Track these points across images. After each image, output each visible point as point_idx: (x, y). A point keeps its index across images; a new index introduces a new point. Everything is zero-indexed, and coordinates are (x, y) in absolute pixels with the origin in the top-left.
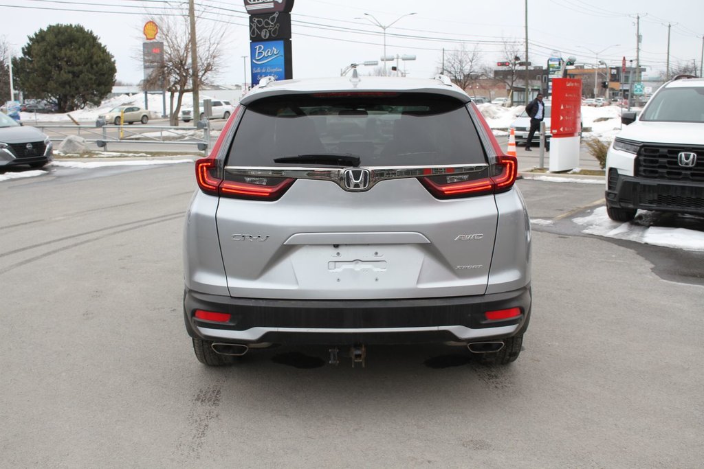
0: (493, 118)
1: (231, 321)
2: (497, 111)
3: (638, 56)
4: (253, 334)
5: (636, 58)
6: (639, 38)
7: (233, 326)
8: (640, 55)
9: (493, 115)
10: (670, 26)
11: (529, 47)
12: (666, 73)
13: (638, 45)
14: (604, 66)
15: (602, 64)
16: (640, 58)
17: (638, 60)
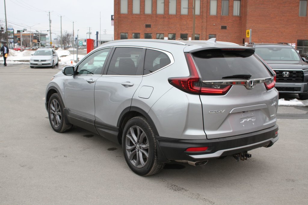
0: (13, 56)
1: (208, 150)
2: (14, 52)
3: (50, 29)
4: (218, 154)
5: (49, 30)
6: (50, 21)
7: (210, 152)
8: (51, 29)
9: (13, 54)
10: (61, 17)
11: (7, 23)
12: (61, 36)
13: (50, 24)
14: (38, 33)
15: (37, 32)
16: (51, 30)
17: (50, 30)
